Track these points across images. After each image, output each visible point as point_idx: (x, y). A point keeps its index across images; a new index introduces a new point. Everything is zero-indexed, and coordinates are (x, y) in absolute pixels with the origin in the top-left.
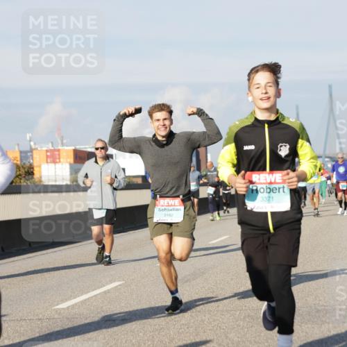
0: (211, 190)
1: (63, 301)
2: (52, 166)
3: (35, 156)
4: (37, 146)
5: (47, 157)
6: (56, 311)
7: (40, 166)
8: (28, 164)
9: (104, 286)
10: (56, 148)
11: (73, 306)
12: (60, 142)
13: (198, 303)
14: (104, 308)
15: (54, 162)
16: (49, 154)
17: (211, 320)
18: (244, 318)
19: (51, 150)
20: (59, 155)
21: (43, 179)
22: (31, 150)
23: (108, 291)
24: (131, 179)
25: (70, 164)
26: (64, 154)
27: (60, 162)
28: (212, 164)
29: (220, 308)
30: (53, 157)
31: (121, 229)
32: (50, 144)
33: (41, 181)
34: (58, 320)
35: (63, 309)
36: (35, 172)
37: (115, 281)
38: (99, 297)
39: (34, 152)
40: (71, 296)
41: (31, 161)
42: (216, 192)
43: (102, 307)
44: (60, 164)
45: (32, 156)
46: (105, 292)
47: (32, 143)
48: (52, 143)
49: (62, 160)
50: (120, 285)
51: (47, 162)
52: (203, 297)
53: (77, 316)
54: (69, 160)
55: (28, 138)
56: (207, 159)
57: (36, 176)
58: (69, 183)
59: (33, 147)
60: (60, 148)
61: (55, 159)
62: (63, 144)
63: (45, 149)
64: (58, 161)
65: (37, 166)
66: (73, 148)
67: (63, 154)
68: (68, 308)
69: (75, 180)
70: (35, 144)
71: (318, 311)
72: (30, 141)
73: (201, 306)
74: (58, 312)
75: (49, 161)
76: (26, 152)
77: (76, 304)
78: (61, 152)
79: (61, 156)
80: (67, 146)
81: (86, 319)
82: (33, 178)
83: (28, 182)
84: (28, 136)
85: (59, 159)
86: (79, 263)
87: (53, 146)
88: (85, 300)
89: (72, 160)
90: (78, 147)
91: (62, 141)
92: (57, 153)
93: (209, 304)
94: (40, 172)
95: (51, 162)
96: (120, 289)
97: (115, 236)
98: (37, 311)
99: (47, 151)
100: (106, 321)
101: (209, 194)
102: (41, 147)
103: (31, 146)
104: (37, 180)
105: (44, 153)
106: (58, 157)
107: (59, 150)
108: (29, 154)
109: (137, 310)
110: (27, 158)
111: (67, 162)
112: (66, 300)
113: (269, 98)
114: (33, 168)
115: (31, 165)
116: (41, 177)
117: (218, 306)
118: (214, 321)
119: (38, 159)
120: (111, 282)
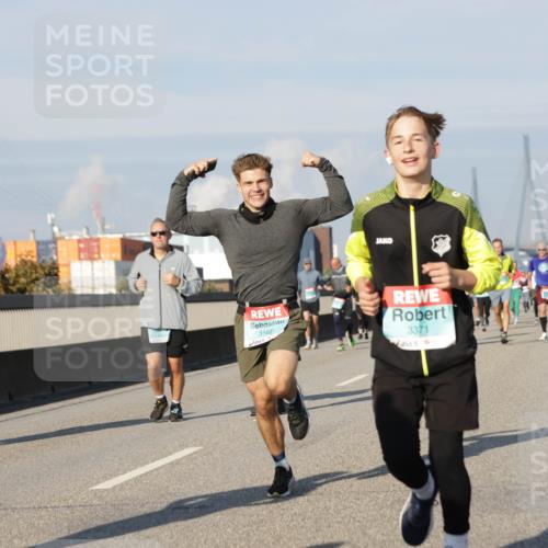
0: (338, 303)
1: (105, 478)
2: (87, 265)
3: (60, 249)
4: (63, 234)
5: (80, 250)
6: (95, 493)
7: (68, 265)
8: (50, 262)
9: (171, 454)
10: (94, 236)
11: (121, 487)
12: (99, 227)
13: (319, 482)
14: (171, 489)
15: (91, 259)
16: (82, 246)
17: (340, 507)
18: (392, 504)
19: (86, 239)
20: (99, 247)
21: (74, 285)
22: (55, 240)
23: (178, 462)
24: (213, 284)
25: (116, 262)
26: (107, 246)
27: (100, 258)
28: (339, 262)
29: (353, 489)
30: (89, 250)
31: (197, 363)
32: (85, 231)
33: (70, 289)
34: (99, 508)
35: (105, 490)
36: (60, 274)
37: (187, 446)
38: (162, 470)
39: (59, 242)
40: (118, 470)
41: (55, 257)
42: (347, 306)
43: (167, 487)
44: (100, 261)
45: (56, 248)
46: (172, 464)
47: (56, 229)
48: (87, 229)
49: (102, 255)
50: (196, 453)
51: (80, 259)
52: (328, 471)
53: (127, 501)
54: (114, 255)
55: (49, 221)
56: (331, 254)
57: (63, 280)
58: (114, 291)
59: (58, 235)
60: (100, 236)
61: (93, 253)
62: (104, 231)
63: (75, 237)
64: (96, 256)
65: (64, 265)
66: (120, 236)
67: (105, 246)
68: (114, 488)
69: (123, 286)
70: (60, 230)
71: (509, 493)
72: (53, 225)
73: (324, 486)
74: (98, 494)
75: (82, 256)
76: (46, 243)
77: (126, 483)
78: (102, 242)
79: (102, 249)
80: (111, 233)
81: (143, 505)
82: (57, 283)
83: (50, 291)
84: (50, 217)
85: (99, 253)
86: (131, 417)
87: (88, 233)
88: (141, 476)
89: (118, 255)
90: (128, 235)
91: (103, 225)
92: (95, 244)
93: (337, 482)
94: (69, 273)
95: (86, 259)
96: (196, 458)
97: (187, 374)
98: (65, 493)
99: (79, 241)
100: (174, 509)
101: (334, 310)
102: (71, 235)
103: (53, 234)
104: (63, 287)
105: (76, 244)
106: (96, 250)
107: (98, 240)
108: (51, 246)
109: (223, 493)
110: (47, 252)
111: (110, 258)
112: (111, 476)
113: (416, 159)
114: (57, 268)
115: (54, 263)
116: (70, 282)
117: (351, 486)
118: (345, 508)
119: (65, 254)
120: (182, 447)
